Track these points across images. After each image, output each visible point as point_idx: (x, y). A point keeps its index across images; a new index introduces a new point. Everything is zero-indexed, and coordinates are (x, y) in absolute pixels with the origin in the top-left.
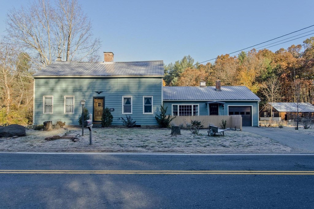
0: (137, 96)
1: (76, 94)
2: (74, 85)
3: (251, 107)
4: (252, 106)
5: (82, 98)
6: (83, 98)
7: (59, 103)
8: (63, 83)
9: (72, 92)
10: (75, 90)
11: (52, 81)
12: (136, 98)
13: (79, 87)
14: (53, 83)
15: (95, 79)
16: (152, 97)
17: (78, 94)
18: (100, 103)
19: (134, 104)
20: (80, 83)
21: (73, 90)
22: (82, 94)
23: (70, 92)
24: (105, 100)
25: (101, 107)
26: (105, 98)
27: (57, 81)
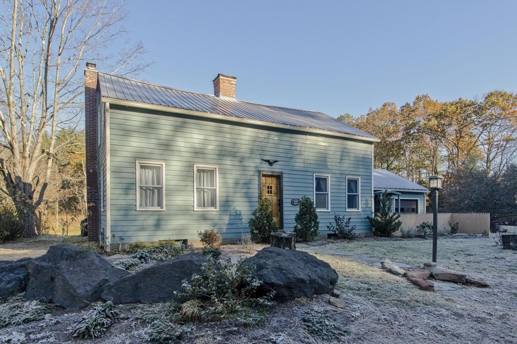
0: (338, 176)
1: (224, 162)
2: (221, 139)
3: (417, 200)
4: (419, 199)
5: (238, 172)
6: (241, 172)
7: (183, 183)
8: (196, 131)
9: (216, 157)
10: (223, 153)
11: (166, 124)
12: (336, 180)
13: (231, 145)
14: (169, 128)
15: (266, 132)
16: (360, 178)
17: (228, 162)
18: (271, 187)
19: (334, 191)
20: (235, 136)
21: (217, 153)
22: (237, 163)
23: (212, 156)
24: (284, 179)
25: (273, 194)
26: (284, 175)
27: (178, 124)
